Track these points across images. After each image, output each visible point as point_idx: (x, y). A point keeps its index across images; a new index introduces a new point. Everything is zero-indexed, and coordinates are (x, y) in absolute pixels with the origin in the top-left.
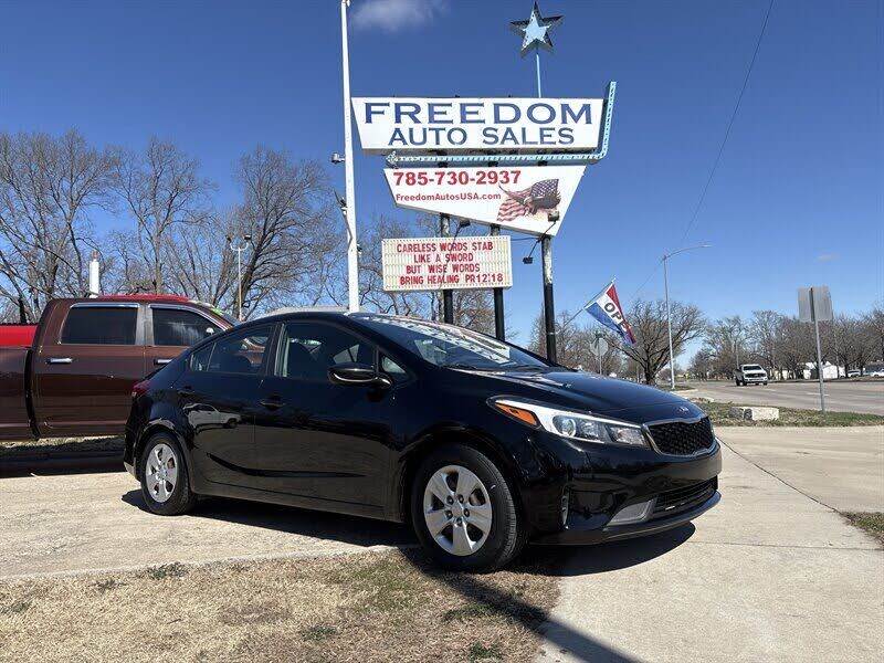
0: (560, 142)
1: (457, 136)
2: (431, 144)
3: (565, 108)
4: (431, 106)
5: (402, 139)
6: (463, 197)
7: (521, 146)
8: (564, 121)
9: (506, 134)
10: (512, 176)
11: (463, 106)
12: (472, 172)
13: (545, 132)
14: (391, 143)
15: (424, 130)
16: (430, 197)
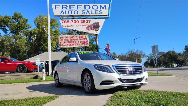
0: (99, 13)
1: (76, 12)
2: (70, 14)
3: (100, 6)
4: (70, 6)
5: (63, 13)
6: (77, 26)
7: (90, 14)
8: (100, 9)
9: (87, 12)
10: (89, 21)
11: (77, 6)
12: (79, 20)
13: (96, 11)
14: (61, 14)
15: (68, 11)
16: (70, 26)
